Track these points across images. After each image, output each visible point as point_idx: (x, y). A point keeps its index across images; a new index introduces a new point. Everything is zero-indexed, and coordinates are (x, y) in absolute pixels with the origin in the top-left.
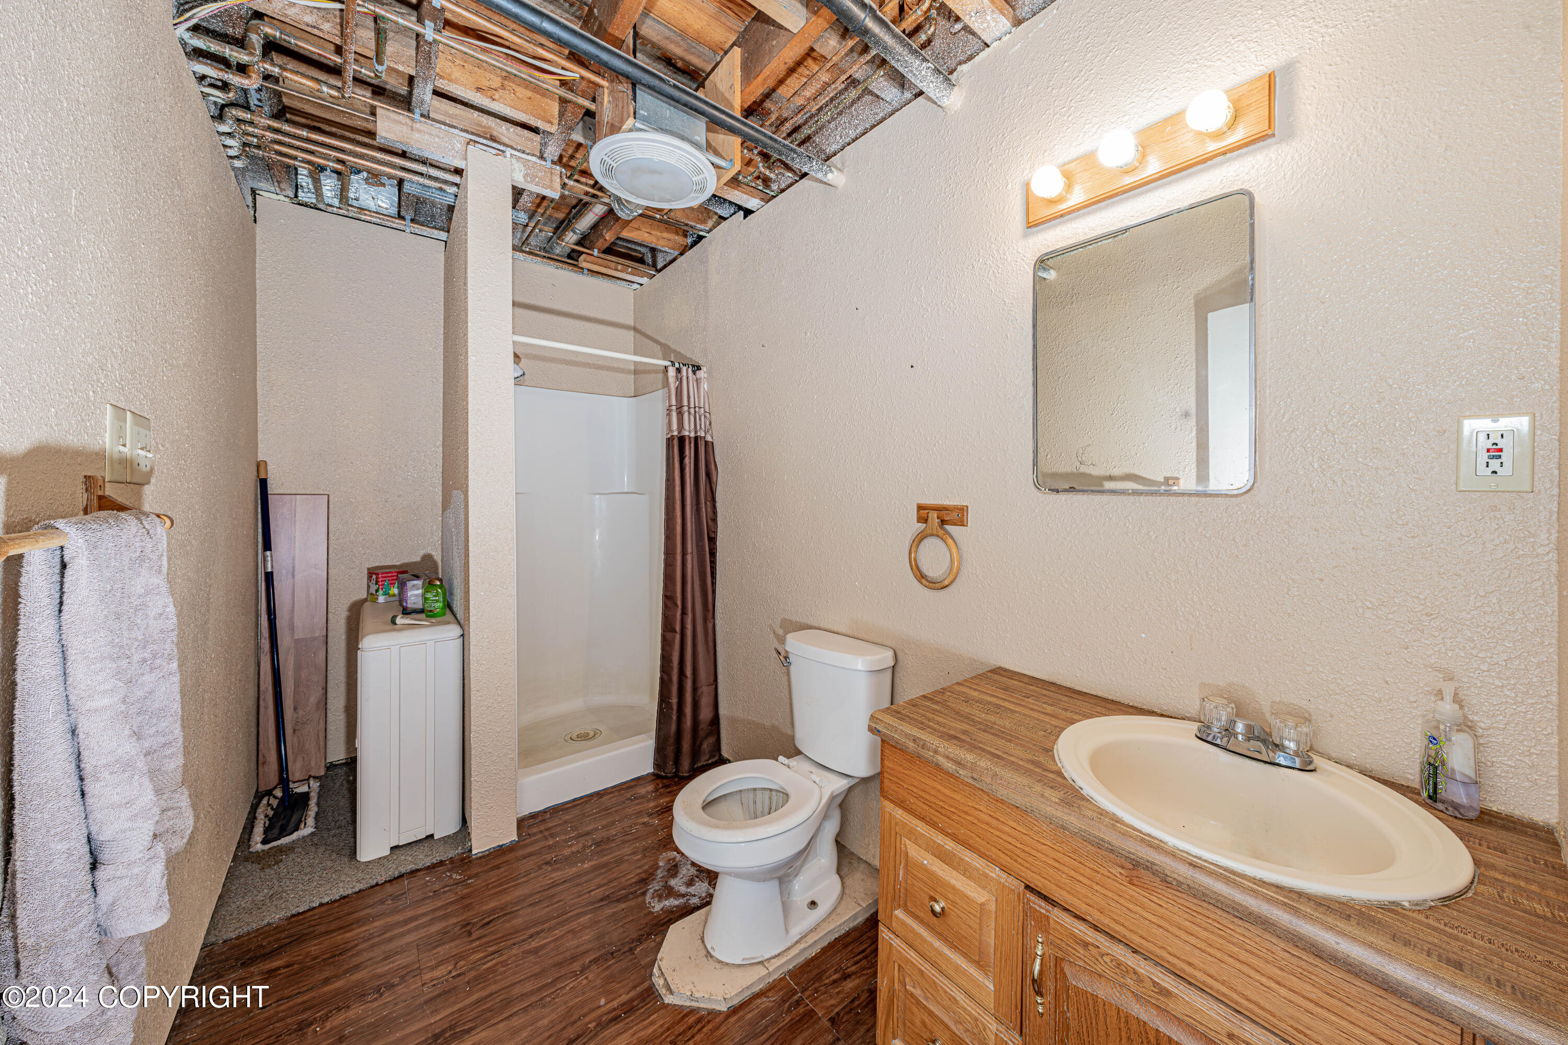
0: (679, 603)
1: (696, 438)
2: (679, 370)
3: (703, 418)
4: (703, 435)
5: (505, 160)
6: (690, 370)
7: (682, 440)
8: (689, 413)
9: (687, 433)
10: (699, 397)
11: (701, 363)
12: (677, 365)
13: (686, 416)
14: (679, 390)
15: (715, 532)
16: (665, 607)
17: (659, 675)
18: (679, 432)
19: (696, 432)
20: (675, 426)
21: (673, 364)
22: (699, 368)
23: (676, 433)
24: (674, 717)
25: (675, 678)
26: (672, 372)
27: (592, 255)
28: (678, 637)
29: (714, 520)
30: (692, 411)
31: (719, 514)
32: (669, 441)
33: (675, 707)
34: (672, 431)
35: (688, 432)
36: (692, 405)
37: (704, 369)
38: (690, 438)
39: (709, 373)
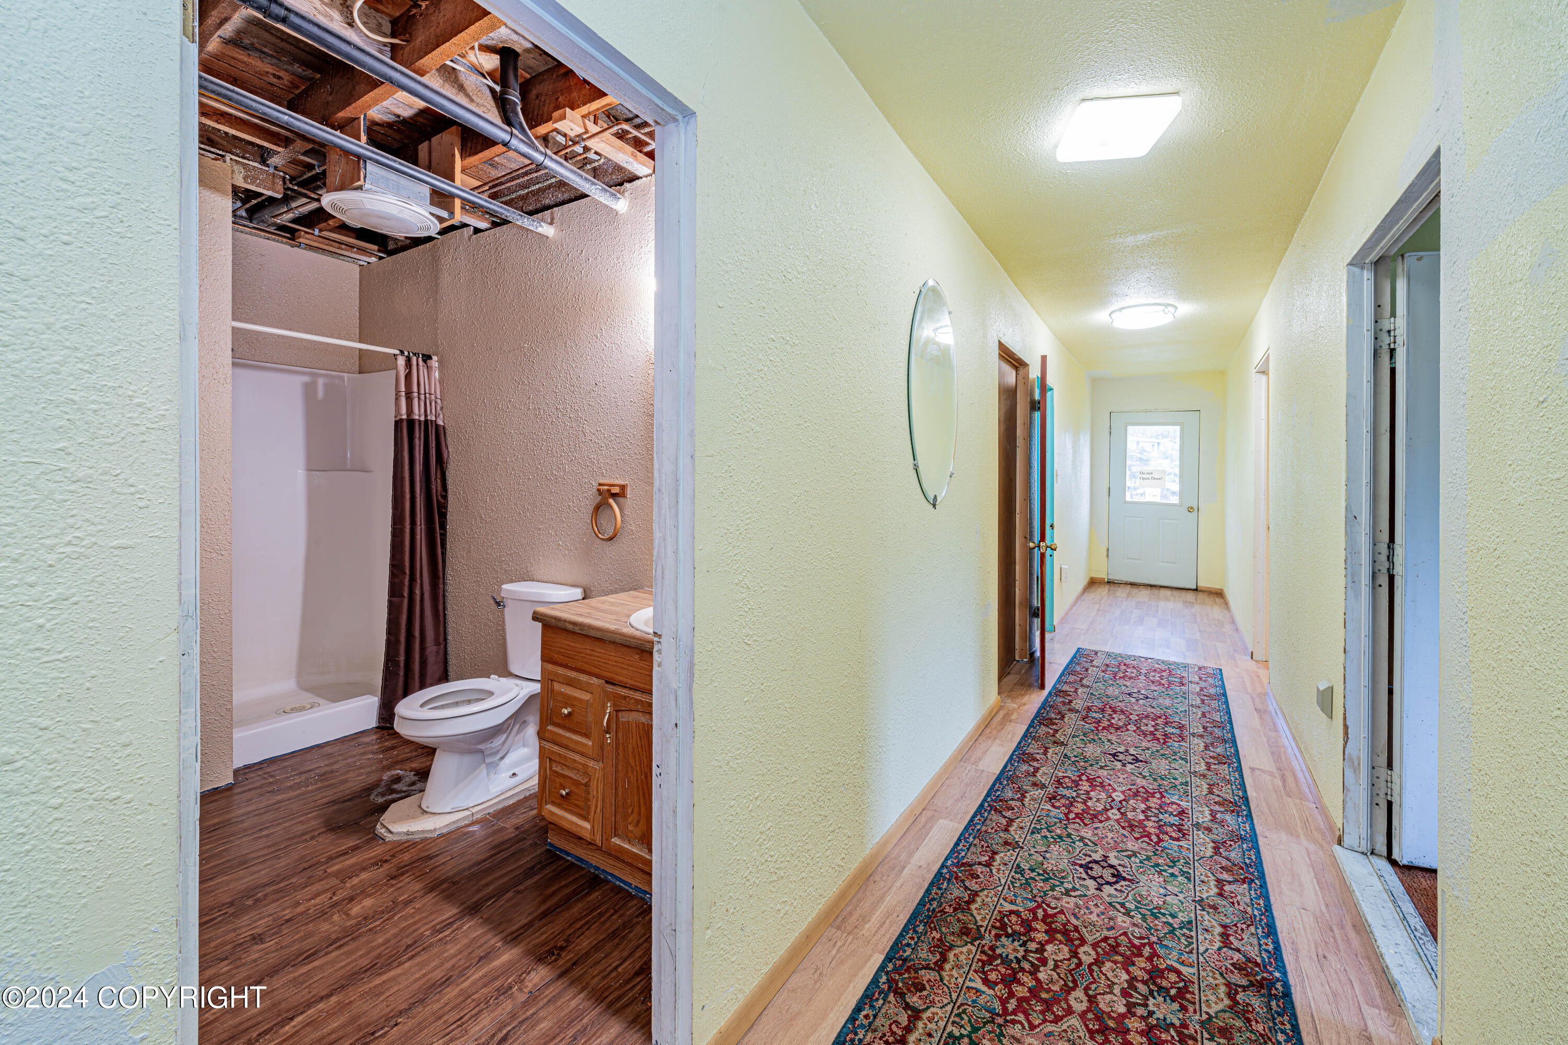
0: (407, 571)
1: (426, 421)
2: (408, 360)
3: (433, 403)
4: (434, 419)
5: (224, 165)
6: (420, 359)
7: (411, 422)
8: (419, 398)
9: (417, 417)
10: (430, 384)
11: (430, 353)
12: (406, 353)
13: (416, 401)
14: (408, 376)
15: (446, 507)
16: (393, 575)
17: (385, 637)
18: (408, 416)
19: (426, 416)
20: (404, 410)
21: (402, 352)
22: (430, 357)
23: (405, 417)
24: (402, 673)
25: (403, 639)
26: (401, 361)
27: (313, 234)
28: (406, 601)
29: (445, 497)
30: (422, 397)
31: (450, 492)
32: (398, 424)
33: (402, 664)
34: (401, 415)
35: (418, 414)
36: (422, 392)
37: (435, 358)
38: (420, 421)
39: (440, 362)
